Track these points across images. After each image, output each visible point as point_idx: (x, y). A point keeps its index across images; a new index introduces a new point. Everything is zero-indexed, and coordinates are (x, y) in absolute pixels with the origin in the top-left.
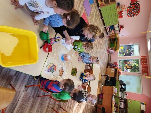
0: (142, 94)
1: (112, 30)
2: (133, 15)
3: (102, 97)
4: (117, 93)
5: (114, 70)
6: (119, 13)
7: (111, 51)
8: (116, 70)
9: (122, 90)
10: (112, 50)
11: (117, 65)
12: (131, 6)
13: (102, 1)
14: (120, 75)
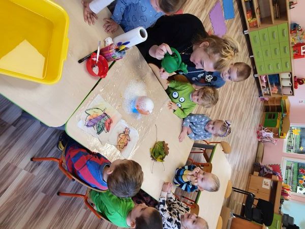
1: (272, 84)
5: (269, 184)
6: (293, 47)
7: (265, 134)
8: (275, 184)
10: (268, 132)
11: (281, 173)
13: (253, 16)
14: (285, 201)
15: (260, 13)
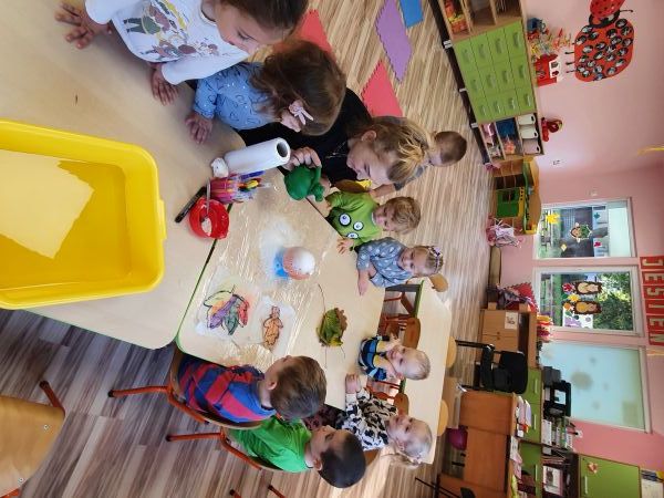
0: (648, 430)
1: (503, 138)
2: (600, 70)
3: (461, 441)
4: (529, 424)
5: (515, 320)
6: (535, 64)
7: (500, 231)
8: (526, 318)
9: (554, 411)
10: (505, 227)
11: (533, 297)
12: (590, 33)
13: (458, 10)
14: (544, 344)
15: (470, 4)
